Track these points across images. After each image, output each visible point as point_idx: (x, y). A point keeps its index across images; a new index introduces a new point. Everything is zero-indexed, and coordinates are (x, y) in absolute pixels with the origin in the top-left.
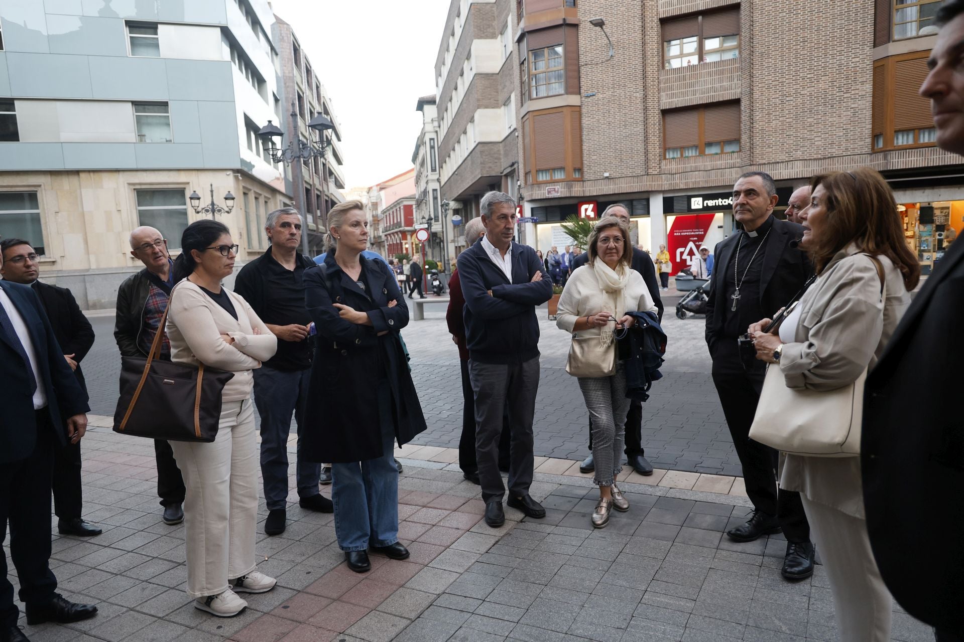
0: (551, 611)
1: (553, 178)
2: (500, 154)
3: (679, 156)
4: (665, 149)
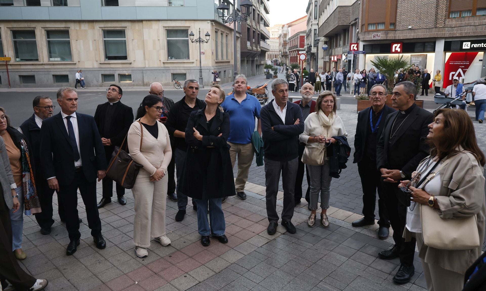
0: (274, 282)
1: (378, 29)
2: (350, 13)
3: (458, 16)
4: (450, 11)
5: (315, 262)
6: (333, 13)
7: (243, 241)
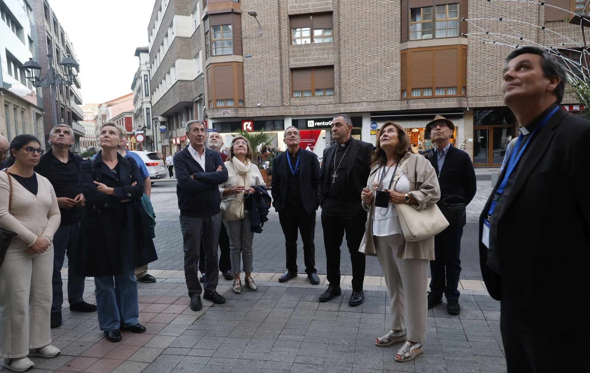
1: (226, 105)
2: (192, 88)
3: (301, 96)
4: (293, 91)
5: (263, 321)
6: (171, 88)
7: (166, 325)
